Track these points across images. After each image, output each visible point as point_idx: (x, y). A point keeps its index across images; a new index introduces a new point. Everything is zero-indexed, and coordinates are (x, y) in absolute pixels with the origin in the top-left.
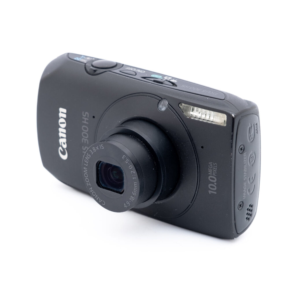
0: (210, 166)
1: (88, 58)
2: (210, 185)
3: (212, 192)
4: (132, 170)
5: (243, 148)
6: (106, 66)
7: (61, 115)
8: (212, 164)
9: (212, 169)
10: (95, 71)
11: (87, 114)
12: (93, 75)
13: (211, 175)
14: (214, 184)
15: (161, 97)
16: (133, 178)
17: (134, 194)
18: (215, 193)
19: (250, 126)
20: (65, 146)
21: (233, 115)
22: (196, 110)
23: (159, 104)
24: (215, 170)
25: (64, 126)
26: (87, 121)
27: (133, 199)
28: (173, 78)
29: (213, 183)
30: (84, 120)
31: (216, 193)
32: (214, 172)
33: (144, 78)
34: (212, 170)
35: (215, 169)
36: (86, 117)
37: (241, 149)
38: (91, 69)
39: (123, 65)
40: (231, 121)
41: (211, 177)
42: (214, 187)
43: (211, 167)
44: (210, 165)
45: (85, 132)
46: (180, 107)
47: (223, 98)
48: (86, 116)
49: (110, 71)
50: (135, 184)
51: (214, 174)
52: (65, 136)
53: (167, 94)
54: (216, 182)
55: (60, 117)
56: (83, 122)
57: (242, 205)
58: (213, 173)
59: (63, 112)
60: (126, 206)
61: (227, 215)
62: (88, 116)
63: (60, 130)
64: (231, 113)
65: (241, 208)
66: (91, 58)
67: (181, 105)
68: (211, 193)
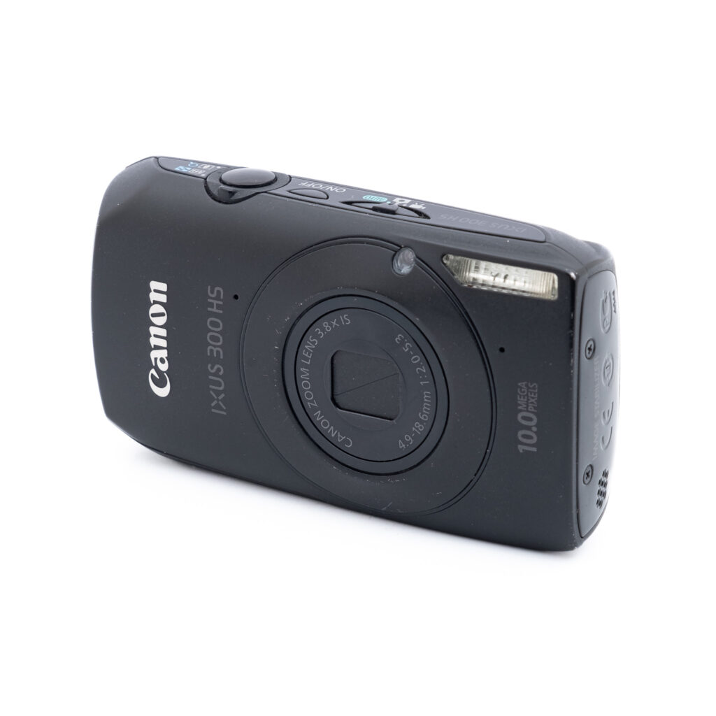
0: (521, 390)
1: (206, 167)
2: (521, 433)
3: (527, 448)
4: (418, 365)
5: (592, 347)
6: (256, 182)
7: (153, 296)
8: (527, 385)
9: (526, 397)
10: (232, 193)
11: (218, 292)
12: (226, 203)
13: (524, 411)
14: (532, 431)
15: (398, 242)
16: (421, 383)
17: (423, 418)
18: (534, 449)
19: (603, 298)
20: (164, 367)
21: (573, 275)
22: (485, 269)
23: (395, 261)
24: (533, 398)
25: (162, 321)
26: (219, 307)
27: (421, 428)
28: (414, 201)
29: (529, 428)
30: (211, 305)
31: (536, 451)
32: (532, 403)
33: (350, 203)
34: (526, 400)
35: (533, 396)
36: (217, 298)
37: (590, 349)
38: (222, 189)
39: (290, 177)
40: (569, 287)
41: (524, 414)
42: (530, 437)
43: (524, 392)
44: (521, 388)
45: (215, 331)
46: (445, 264)
47: (543, 239)
48: (216, 296)
49: (266, 192)
50: (426, 396)
51: (531, 408)
52: (164, 343)
53: (412, 237)
54: (535, 426)
55: (152, 302)
56: (209, 309)
57: (590, 474)
58: (528, 406)
59: (158, 290)
60: (404, 446)
61: (561, 496)
62: (222, 297)
63: (153, 330)
64: (567, 270)
65: (589, 479)
66: (214, 167)
67: (447, 259)
68: (523, 450)
